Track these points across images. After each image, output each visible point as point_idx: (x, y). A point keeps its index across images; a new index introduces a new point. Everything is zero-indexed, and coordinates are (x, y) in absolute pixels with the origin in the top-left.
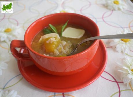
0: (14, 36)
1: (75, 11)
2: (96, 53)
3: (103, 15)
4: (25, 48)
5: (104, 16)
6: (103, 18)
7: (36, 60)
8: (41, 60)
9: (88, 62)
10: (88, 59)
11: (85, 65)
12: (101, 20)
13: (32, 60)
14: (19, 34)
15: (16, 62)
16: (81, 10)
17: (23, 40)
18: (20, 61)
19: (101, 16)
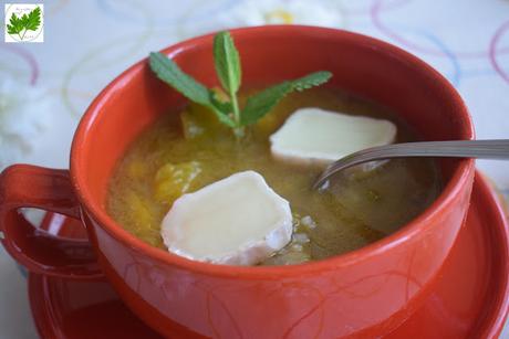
0: (13, 138)
1: (344, 12)
2: (454, 246)
3: (495, 40)
4: (71, 211)
5: (500, 45)
6: (492, 53)
7: (132, 279)
8: (159, 278)
9: (410, 297)
10: (409, 277)
11: (395, 310)
12: (485, 64)
13: (109, 276)
14: (39, 128)
15: (22, 283)
16: (374, 11)
17: (64, 165)
18: (45, 280)
19: (485, 46)
